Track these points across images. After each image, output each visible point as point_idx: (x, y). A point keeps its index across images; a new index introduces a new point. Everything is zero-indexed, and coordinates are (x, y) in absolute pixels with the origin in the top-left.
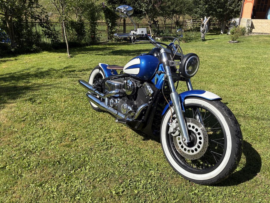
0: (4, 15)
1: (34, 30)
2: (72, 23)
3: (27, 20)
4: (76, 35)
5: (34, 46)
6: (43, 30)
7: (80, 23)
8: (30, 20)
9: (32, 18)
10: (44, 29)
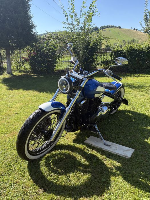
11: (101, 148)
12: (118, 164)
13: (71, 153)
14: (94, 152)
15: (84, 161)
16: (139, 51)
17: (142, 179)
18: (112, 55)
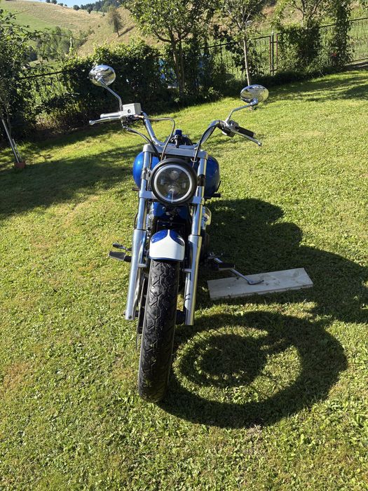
0: (170, 42)
1: (217, 59)
2: (293, 33)
3: (206, 44)
4: (296, 57)
5: (211, 91)
6: (233, 58)
7: (308, 30)
8: (211, 41)
9: (215, 38)
10: (235, 55)
11: (255, 293)
12: (310, 305)
13: (213, 332)
14: (251, 308)
15: (256, 333)
16: (126, 59)
17: (365, 306)
18: (66, 79)
